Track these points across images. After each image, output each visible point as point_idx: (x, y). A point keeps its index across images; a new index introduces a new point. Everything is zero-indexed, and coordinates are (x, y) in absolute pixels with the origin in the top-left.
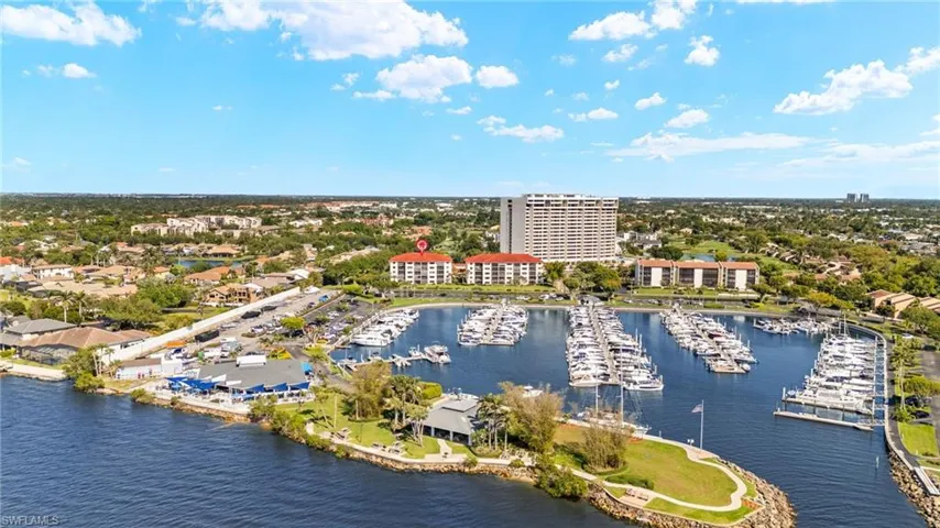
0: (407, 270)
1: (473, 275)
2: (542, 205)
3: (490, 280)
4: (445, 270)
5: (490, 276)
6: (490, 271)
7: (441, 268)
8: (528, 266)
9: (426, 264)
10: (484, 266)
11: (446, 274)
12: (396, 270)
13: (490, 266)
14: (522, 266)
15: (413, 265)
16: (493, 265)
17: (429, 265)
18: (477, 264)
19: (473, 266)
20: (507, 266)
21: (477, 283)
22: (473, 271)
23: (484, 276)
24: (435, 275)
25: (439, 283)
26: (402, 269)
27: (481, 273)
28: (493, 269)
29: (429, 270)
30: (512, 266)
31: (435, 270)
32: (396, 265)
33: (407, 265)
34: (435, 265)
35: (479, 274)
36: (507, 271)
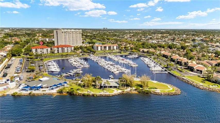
0: (38, 51)
1: (56, 51)
2: (66, 32)
3: (61, 52)
4: (48, 50)
5: (61, 51)
6: (61, 50)
7: (47, 50)
8: (70, 48)
9: (43, 49)
10: (59, 48)
11: (49, 51)
12: (35, 51)
13: (61, 48)
14: (69, 48)
15: (39, 49)
16: (62, 48)
17: (44, 49)
18: (57, 48)
19: (56, 48)
20: (65, 48)
21: (58, 53)
22: (56, 50)
23: (60, 51)
24: (46, 51)
25: (47, 54)
26: (36, 50)
27: (59, 50)
28: (62, 49)
29: (44, 50)
30: (66, 48)
31: (46, 50)
32: (34, 49)
33: (38, 49)
34: (46, 49)
35: (58, 50)
36: (65, 49)
